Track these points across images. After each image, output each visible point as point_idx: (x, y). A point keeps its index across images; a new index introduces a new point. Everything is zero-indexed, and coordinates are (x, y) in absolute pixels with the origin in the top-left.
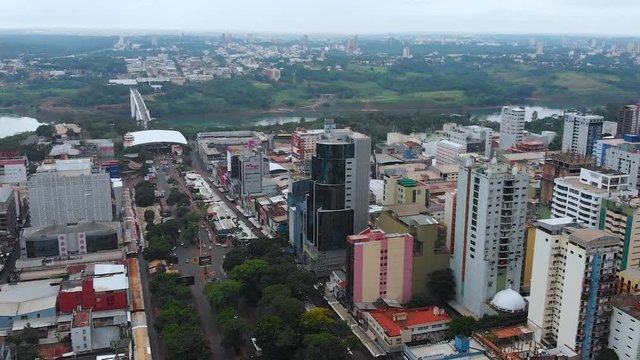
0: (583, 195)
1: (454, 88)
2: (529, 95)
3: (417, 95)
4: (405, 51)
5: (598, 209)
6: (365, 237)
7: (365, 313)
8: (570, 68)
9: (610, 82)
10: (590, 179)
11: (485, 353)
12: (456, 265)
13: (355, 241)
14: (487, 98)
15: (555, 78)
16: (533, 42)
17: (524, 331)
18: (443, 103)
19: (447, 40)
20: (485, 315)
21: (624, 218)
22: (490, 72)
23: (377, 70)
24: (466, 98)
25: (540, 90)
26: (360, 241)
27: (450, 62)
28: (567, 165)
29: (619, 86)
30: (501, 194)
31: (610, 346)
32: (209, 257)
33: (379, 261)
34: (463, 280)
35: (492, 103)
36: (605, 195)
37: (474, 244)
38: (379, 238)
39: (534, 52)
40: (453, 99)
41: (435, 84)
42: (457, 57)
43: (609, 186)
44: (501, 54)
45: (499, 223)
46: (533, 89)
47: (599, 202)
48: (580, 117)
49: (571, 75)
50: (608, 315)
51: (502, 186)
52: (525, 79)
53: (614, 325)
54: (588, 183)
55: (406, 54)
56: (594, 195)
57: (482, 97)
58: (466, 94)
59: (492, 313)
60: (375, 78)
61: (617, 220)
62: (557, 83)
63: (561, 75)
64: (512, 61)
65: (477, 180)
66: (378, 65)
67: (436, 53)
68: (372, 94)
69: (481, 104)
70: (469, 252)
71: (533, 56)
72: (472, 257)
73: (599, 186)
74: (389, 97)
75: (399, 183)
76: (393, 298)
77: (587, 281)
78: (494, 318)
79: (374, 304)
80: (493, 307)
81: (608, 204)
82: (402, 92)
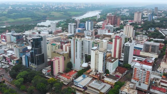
0: (88, 41)
1: (28, 17)
2: (46, 18)
3: (19, 19)
4: (10, 7)
5: (92, 44)
6: (55, 59)
7: (58, 76)
8: (53, 11)
9: (63, 14)
10: (88, 38)
11: (88, 76)
12: (72, 60)
13: (53, 61)
14: (37, 19)
15: (50, 13)
16: (41, 4)
17: (91, 70)
18: (27, 21)
19: (19, 3)
20: (82, 69)
21: (98, 45)
22: (34, 12)
23: (4, 13)
24: (32, 19)
25: (48, 16)
26: (54, 60)
27: (23, 10)
28: (80, 36)
29: (65, 14)
30: (81, 44)
31: (107, 69)
32: (3, 74)
33: (58, 64)
34: (74, 63)
35: (38, 20)
36: (92, 41)
37: (77, 55)
38: (58, 59)
39: (42, 6)
40: (29, 20)
41: (22, 16)
42: (25, 8)
43: (92, 39)
44: (35, 7)
45: (81, 50)
46: (46, 16)
47: (92, 42)
48: (72, 24)
49: (53, 12)
50: (106, 63)
51: (81, 43)
52: (44, 14)
53: (107, 65)
54: (88, 39)
55: (10, 8)
56: (91, 41)
57: (36, 19)
58: (32, 18)
59: (83, 68)
60: (5, 15)
61: (96, 45)
62: (51, 14)
63: (52, 12)
64: (39, 9)
65: (76, 42)
66: (4, 11)
67: (18, 7)
68: (6, 20)
69: (36, 21)
70: (75, 57)
71: (43, 8)
72: (76, 58)
73: (90, 39)
74: (11, 20)
75: (52, 45)
76: (61, 71)
77: (103, 58)
78: (84, 69)
79: (58, 74)
80: (82, 67)
81: (94, 43)
82: (14, 19)
